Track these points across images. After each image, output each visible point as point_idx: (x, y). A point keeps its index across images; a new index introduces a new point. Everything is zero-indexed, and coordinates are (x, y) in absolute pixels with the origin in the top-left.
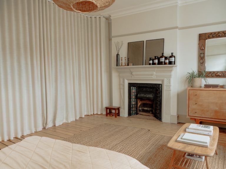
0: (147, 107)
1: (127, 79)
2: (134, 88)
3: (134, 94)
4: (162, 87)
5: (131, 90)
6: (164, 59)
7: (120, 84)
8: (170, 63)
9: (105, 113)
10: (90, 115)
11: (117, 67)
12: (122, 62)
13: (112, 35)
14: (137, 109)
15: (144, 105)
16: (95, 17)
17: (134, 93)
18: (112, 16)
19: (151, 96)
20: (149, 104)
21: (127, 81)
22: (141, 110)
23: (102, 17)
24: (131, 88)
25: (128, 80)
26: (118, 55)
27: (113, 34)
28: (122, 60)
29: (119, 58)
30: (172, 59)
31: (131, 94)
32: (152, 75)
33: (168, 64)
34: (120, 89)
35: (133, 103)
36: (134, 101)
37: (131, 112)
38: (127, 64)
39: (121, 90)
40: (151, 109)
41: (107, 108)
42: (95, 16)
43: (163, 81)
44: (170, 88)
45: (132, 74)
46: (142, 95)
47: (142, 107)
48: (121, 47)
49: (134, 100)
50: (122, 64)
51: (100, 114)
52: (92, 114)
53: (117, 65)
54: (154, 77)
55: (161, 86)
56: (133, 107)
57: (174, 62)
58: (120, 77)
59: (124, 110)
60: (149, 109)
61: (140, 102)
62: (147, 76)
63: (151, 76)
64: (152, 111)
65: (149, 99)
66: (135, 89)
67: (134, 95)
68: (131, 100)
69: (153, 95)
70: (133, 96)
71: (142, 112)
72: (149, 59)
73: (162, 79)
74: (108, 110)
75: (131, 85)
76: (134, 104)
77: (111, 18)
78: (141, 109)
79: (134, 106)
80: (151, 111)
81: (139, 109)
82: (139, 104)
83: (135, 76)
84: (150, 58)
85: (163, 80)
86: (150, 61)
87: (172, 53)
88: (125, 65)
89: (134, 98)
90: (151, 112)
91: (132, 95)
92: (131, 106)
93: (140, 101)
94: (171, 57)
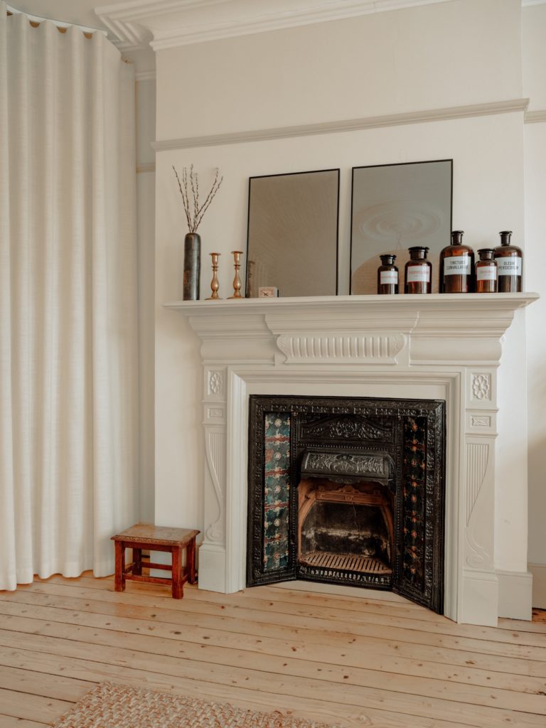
0: (342, 523)
1: (240, 376)
2: (278, 423)
3: (278, 456)
4: (444, 416)
5: (268, 436)
6: (466, 260)
7: (200, 404)
8: (502, 284)
9: (106, 566)
10: (13, 588)
11: (187, 303)
12: (214, 280)
13: (158, 139)
14: (292, 537)
15: (328, 513)
16: (62, 30)
17: (280, 450)
18: (157, 35)
19: (377, 466)
20: (359, 507)
21: (244, 385)
22: (314, 543)
23: (101, 36)
24: (267, 423)
25: (247, 381)
26: (191, 242)
27: (163, 131)
28: (215, 268)
29: (199, 258)
30: (512, 266)
31: (268, 454)
32: (391, 351)
33: (492, 288)
34: (201, 427)
35: (275, 505)
36: (281, 496)
37: (266, 558)
38: (242, 292)
39: (209, 436)
40: (367, 534)
41: (121, 544)
42: (63, 25)
43: (452, 384)
44: (491, 422)
45: (273, 343)
46: (330, 463)
47: (317, 525)
48: (209, 199)
49: (278, 489)
50: (214, 290)
51: (76, 575)
52: (30, 580)
53: (187, 296)
54: (402, 363)
55: (439, 410)
56: (272, 528)
57: (519, 278)
58: (200, 363)
59: (225, 547)
60: (355, 535)
61: (307, 498)
62: (364, 359)
63: (386, 359)
64: (373, 544)
65: (362, 483)
66: (283, 426)
67: (280, 461)
68: (266, 490)
69: (386, 459)
70: (277, 469)
71: (318, 549)
72: (380, 263)
73: (452, 371)
74: (128, 552)
75: (262, 407)
76: (278, 510)
77: (151, 44)
78: (310, 535)
79: (277, 523)
80: (368, 547)
81: (303, 537)
82: (304, 511)
83: (292, 359)
84: (385, 258)
85: (454, 379)
86: (383, 273)
87: (504, 235)
88: (236, 296)
89: (278, 476)
90: (366, 552)
91: (268, 463)
92: (266, 524)
93: (310, 491)
94: (499, 253)
